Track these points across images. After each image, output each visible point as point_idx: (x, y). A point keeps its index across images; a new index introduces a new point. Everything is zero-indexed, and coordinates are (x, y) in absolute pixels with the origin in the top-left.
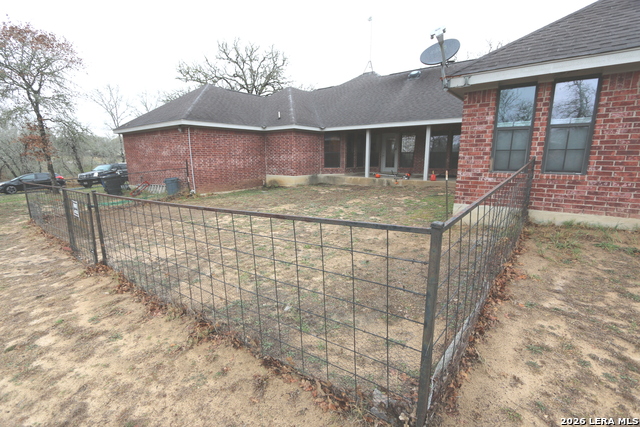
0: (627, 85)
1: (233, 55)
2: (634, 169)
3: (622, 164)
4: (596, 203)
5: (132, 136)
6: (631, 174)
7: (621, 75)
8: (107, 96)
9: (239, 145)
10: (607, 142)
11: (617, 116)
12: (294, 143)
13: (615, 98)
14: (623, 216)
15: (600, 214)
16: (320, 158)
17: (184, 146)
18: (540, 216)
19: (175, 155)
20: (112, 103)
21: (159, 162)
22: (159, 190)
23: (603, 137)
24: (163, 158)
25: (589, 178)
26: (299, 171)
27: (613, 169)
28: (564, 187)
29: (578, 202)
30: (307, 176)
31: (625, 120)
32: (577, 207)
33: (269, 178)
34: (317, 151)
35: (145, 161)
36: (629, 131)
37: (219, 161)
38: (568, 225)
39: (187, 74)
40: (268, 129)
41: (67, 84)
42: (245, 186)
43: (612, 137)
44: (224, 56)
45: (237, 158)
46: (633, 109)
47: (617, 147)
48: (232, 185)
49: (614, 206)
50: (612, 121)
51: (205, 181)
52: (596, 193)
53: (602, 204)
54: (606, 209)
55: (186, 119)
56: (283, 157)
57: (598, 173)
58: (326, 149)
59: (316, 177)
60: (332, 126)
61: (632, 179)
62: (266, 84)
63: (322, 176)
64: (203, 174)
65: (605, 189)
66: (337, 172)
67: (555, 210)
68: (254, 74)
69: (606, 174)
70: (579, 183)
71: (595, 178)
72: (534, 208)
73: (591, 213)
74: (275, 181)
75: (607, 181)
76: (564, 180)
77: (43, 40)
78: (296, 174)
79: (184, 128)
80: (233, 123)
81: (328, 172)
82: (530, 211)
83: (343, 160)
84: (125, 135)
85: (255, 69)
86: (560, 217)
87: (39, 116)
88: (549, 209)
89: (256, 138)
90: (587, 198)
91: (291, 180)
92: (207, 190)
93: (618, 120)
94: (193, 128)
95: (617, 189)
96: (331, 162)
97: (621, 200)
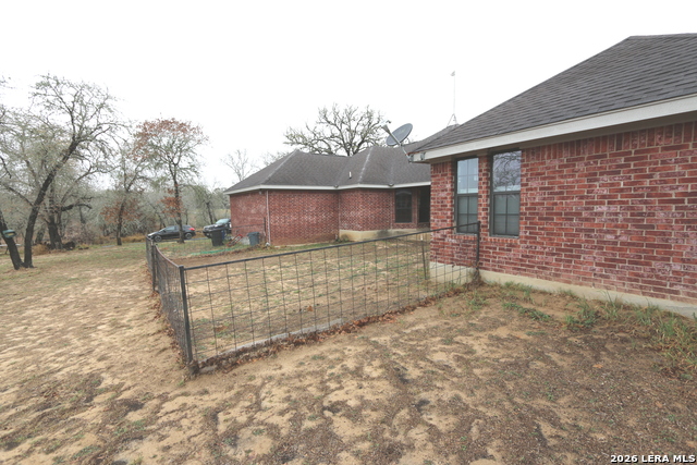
0: (538, 158)
1: (331, 119)
2: (552, 234)
3: (543, 229)
4: (528, 266)
5: (237, 196)
6: (551, 239)
7: (533, 149)
8: (236, 160)
9: (312, 204)
10: (530, 209)
11: (535, 186)
12: (361, 200)
13: (531, 169)
14: (550, 279)
15: (532, 276)
16: (391, 213)
17: (263, 206)
18: (489, 276)
19: (258, 213)
20: (240, 165)
21: (249, 218)
22: (246, 242)
23: (526, 204)
24: (251, 215)
25: (521, 242)
26: (366, 225)
27: (537, 234)
28: (503, 249)
29: (516, 264)
30: (375, 232)
31: (541, 189)
32: (515, 269)
33: (342, 232)
34: (387, 206)
35: (241, 217)
36: (544, 199)
37: (293, 218)
38: (509, 286)
39: (293, 138)
40: (340, 188)
41: (197, 157)
42: (318, 239)
43: (533, 204)
44: (323, 121)
45: (311, 215)
46: (544, 179)
47: (538, 214)
48: (304, 239)
49: (541, 270)
50: (531, 189)
51: (279, 235)
52: (527, 256)
53: (533, 267)
54: (536, 272)
55: (264, 184)
56: (352, 214)
57: (527, 237)
58: (397, 205)
59: (386, 233)
60: (400, 183)
61: (552, 244)
62: (363, 142)
63: (393, 231)
64: (278, 229)
65: (534, 252)
66: (409, 227)
67: (499, 271)
68: (353, 133)
69: (532, 238)
70: (513, 246)
71: (525, 242)
72: (485, 269)
73: (526, 275)
74: (346, 236)
75: (534, 245)
76: (503, 244)
77: (182, 127)
78: (362, 229)
79: (263, 191)
80: (306, 185)
81: (399, 227)
82: (481, 271)
83: (415, 215)
84: (231, 196)
85: (353, 128)
86: (503, 278)
87: (176, 183)
88: (495, 270)
89: (329, 196)
90: (521, 260)
91: (358, 235)
92: (281, 243)
93: (536, 189)
94: (270, 191)
95: (542, 253)
96: (403, 217)
97: (547, 263)
